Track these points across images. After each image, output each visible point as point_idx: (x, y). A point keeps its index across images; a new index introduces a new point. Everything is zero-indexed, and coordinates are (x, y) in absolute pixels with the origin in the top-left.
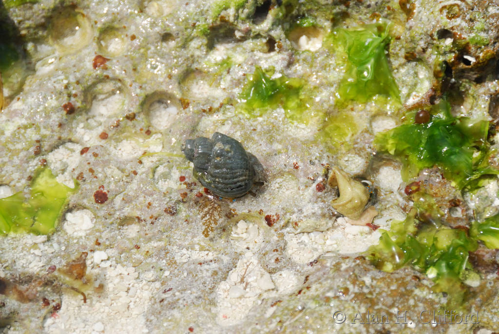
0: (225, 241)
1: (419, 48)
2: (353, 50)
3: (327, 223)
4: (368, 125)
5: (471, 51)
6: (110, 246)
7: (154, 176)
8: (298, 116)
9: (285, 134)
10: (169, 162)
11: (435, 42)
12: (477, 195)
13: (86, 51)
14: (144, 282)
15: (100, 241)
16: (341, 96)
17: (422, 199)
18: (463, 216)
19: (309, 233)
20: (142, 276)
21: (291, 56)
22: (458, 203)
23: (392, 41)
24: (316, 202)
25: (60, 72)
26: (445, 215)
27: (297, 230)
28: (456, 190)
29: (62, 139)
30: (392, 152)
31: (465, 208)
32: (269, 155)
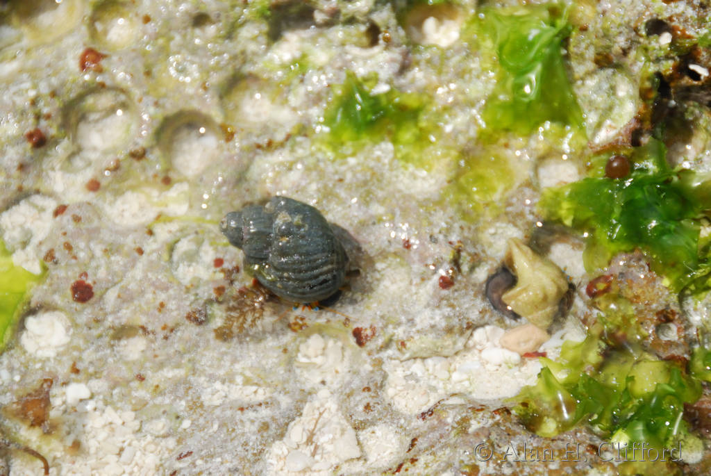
0: (286, 371)
1: (616, 48)
2: (507, 48)
3: (455, 343)
4: (532, 174)
5: (702, 58)
6: (96, 375)
7: (171, 256)
8: (416, 156)
9: (391, 188)
10: (197, 233)
11: (641, 40)
12: (704, 301)
13: (70, 41)
14: (149, 438)
15: (80, 366)
16: (487, 123)
17: (613, 306)
18: (679, 338)
19: (423, 359)
20: (146, 427)
21: (406, 55)
22: (671, 317)
23: (574, 33)
24: (438, 307)
25: (25, 76)
26: (650, 336)
27: (403, 354)
28: (670, 293)
29: (24, 190)
30: (568, 222)
31: (683, 326)
32: (363, 224)
